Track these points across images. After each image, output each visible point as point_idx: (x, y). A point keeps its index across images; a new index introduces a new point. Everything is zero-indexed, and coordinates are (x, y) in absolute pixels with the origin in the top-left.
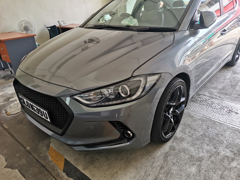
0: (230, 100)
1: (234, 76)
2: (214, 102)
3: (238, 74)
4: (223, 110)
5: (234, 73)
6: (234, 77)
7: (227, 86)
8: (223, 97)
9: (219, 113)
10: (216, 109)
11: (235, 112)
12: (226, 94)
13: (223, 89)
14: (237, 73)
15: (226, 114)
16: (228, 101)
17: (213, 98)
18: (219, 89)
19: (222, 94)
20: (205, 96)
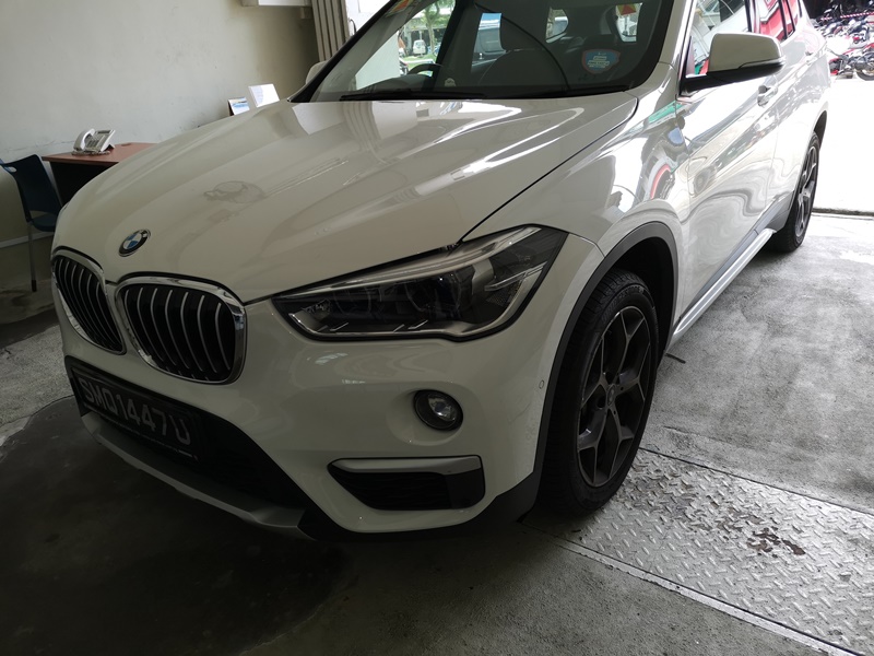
0: (764, 471)
1: (777, 342)
2: (695, 490)
3: (790, 334)
4: (734, 533)
5: (776, 328)
6: (775, 352)
7: (749, 396)
8: (732, 459)
9: (718, 555)
10: (703, 527)
11: (787, 543)
12: (746, 441)
13: (734, 414)
14: (786, 330)
15: (751, 558)
16: (756, 478)
17: (690, 465)
18: (715, 415)
19: (729, 439)
20: (655, 456)
